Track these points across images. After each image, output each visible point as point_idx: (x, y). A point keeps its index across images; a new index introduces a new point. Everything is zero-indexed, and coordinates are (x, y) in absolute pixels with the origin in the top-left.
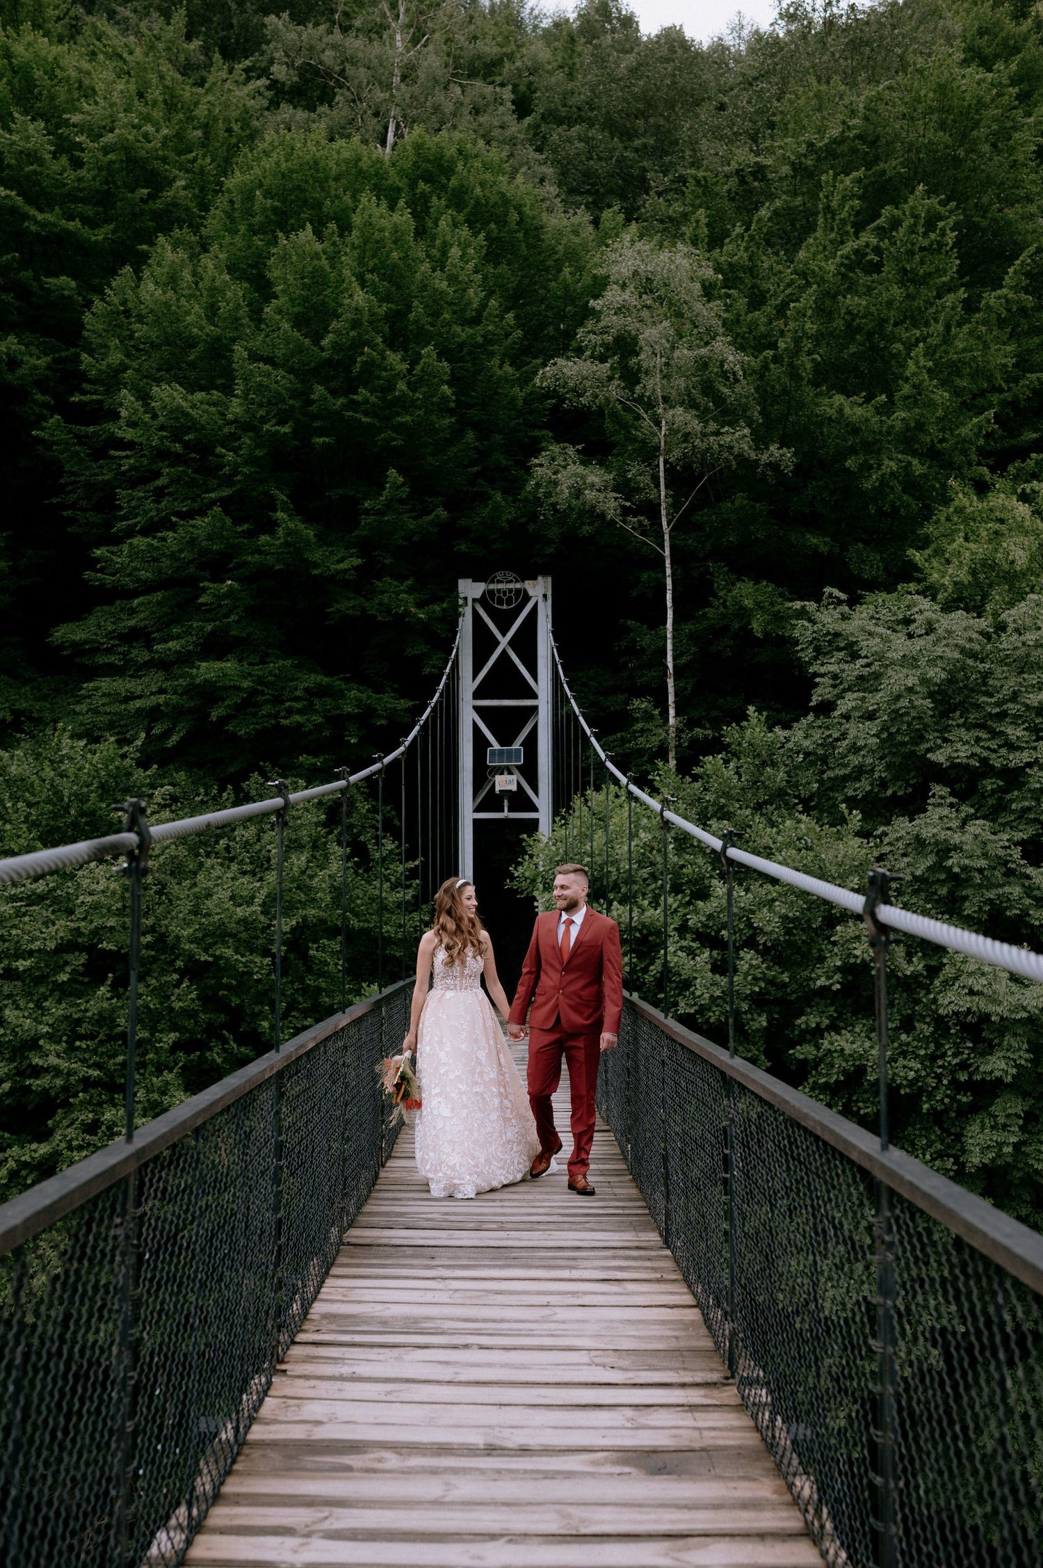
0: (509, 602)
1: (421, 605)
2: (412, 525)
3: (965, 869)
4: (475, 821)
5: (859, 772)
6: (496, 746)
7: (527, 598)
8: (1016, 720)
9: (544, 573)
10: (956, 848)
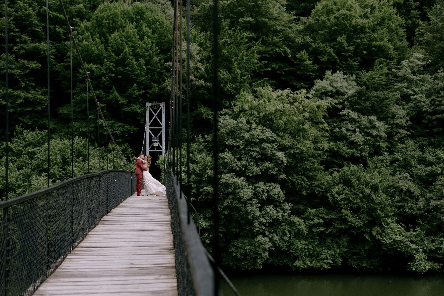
0: (156, 107)
1: (140, 108)
2: (137, 93)
3: (227, 162)
4: (150, 152)
6: (154, 137)
7: (160, 106)
8: (238, 138)
9: (164, 101)
10: (226, 158)
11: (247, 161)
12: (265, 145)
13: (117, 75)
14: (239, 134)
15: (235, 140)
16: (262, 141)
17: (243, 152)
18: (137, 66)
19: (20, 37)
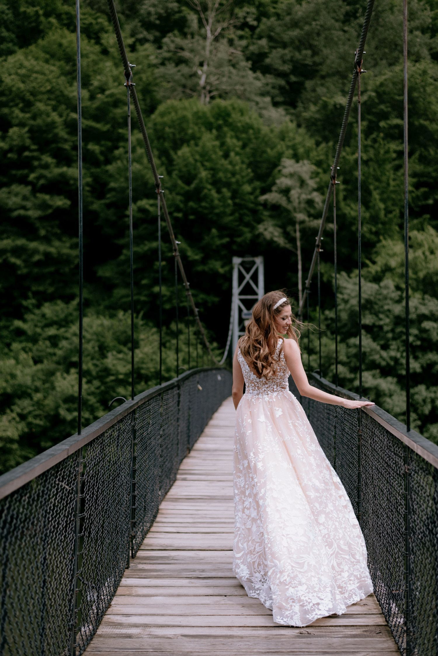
1: (222, 267)
2: (219, 243)
3: (365, 352)
5: (345, 325)
6: (245, 311)
7: (255, 263)
8: (383, 313)
9: (261, 255)
11: (398, 350)
12: (427, 325)
13: (186, 215)
14: (382, 307)
15: (377, 316)
16: (423, 318)
17: (390, 335)
18: (219, 200)
19: (38, 159)
